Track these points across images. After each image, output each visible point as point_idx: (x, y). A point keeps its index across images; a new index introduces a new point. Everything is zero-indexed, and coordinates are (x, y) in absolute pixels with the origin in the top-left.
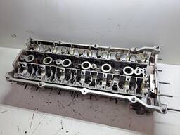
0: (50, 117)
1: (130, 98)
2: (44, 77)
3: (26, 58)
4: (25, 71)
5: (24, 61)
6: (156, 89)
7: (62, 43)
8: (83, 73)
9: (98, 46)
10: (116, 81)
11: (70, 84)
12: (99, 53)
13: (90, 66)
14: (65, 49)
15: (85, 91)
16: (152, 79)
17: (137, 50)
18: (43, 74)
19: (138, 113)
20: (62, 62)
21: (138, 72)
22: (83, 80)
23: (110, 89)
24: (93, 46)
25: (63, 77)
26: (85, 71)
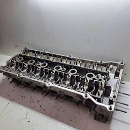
1: (84, 95)
4: (13, 67)
5: (16, 60)
7: (47, 52)
8: (53, 72)
9: (72, 57)
13: (61, 69)
15: (50, 84)
17: (103, 62)
18: (25, 71)
20: (41, 64)
21: (98, 77)
24: (69, 57)
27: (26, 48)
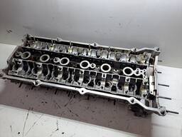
0: (45, 117)
1: (129, 100)
2: (40, 75)
3: (21, 54)
4: (20, 69)
5: (20, 58)
6: (155, 91)
7: (61, 40)
9: (98, 45)
10: (115, 82)
11: (67, 84)
12: (99, 52)
13: (89, 65)
14: (63, 47)
15: (83, 91)
16: (151, 81)
17: (138, 50)
18: (40, 72)
19: (136, 115)
20: (59, 60)
21: (137, 73)
22: (81, 80)
23: (109, 89)
24: (93, 45)
25: (60, 76)
26: (83, 71)
27: (28, 36)
